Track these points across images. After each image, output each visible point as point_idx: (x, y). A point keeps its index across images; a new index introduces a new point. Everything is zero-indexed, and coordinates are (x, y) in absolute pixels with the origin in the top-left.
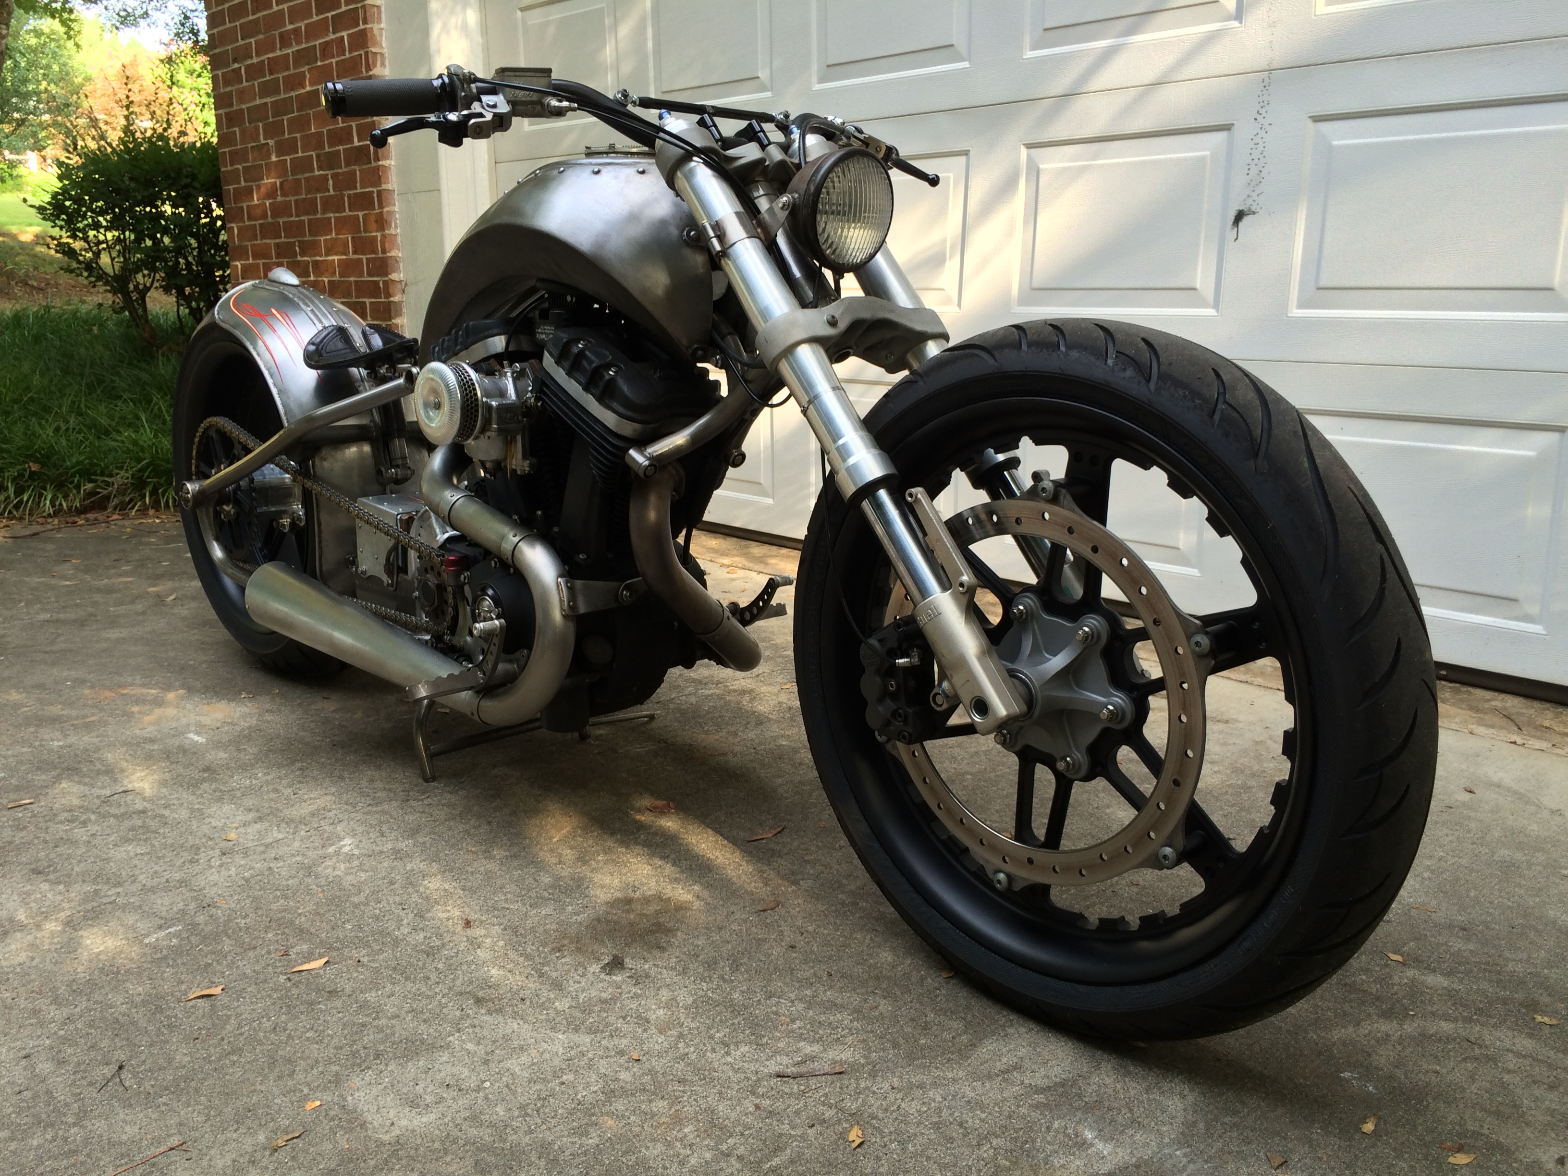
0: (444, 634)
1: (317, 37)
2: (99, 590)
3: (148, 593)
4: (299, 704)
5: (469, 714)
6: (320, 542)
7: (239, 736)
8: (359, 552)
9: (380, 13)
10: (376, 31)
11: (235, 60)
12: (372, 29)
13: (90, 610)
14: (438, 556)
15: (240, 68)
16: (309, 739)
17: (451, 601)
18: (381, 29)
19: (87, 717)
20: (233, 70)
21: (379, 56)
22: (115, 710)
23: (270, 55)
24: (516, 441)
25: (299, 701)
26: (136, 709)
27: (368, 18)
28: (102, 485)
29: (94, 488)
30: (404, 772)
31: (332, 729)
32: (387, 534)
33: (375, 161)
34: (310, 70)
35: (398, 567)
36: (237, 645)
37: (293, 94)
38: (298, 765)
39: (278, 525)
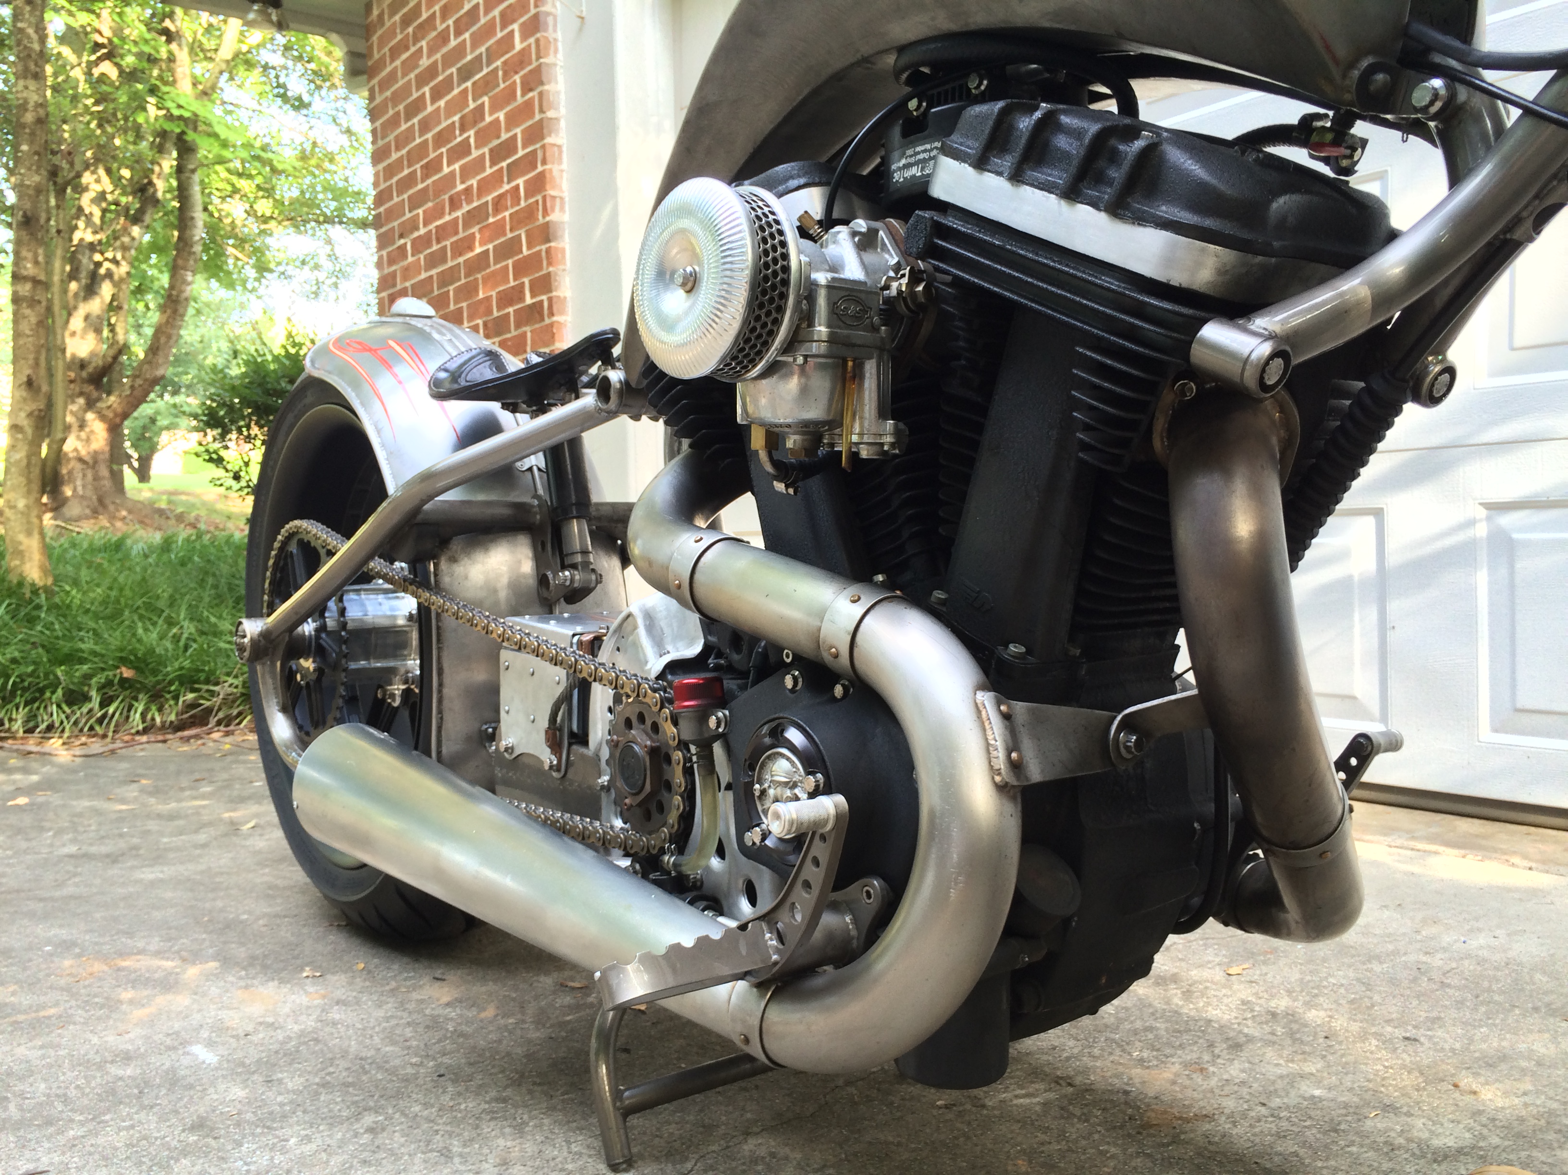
0: (662, 851)
1: (489, 192)
2: (159, 816)
3: (221, 820)
4: (392, 990)
5: (738, 1040)
6: (440, 701)
7: (277, 1052)
8: (503, 714)
9: (561, 152)
10: (555, 173)
11: (401, 236)
12: (551, 170)
13: (135, 841)
14: (655, 690)
15: (406, 244)
16: (397, 1062)
17: (678, 779)
18: (562, 171)
19: (44, 1008)
20: (399, 248)
21: (558, 200)
22: (95, 996)
23: (438, 223)
24: (862, 377)
25: (393, 984)
26: (127, 995)
27: (548, 158)
28: (206, 695)
29: (196, 699)
30: (569, 1143)
31: (440, 1041)
32: (555, 661)
33: (549, 317)
34: (480, 230)
35: (572, 735)
36: (315, 892)
37: (461, 260)
38: (369, 1119)
39: (384, 694)
